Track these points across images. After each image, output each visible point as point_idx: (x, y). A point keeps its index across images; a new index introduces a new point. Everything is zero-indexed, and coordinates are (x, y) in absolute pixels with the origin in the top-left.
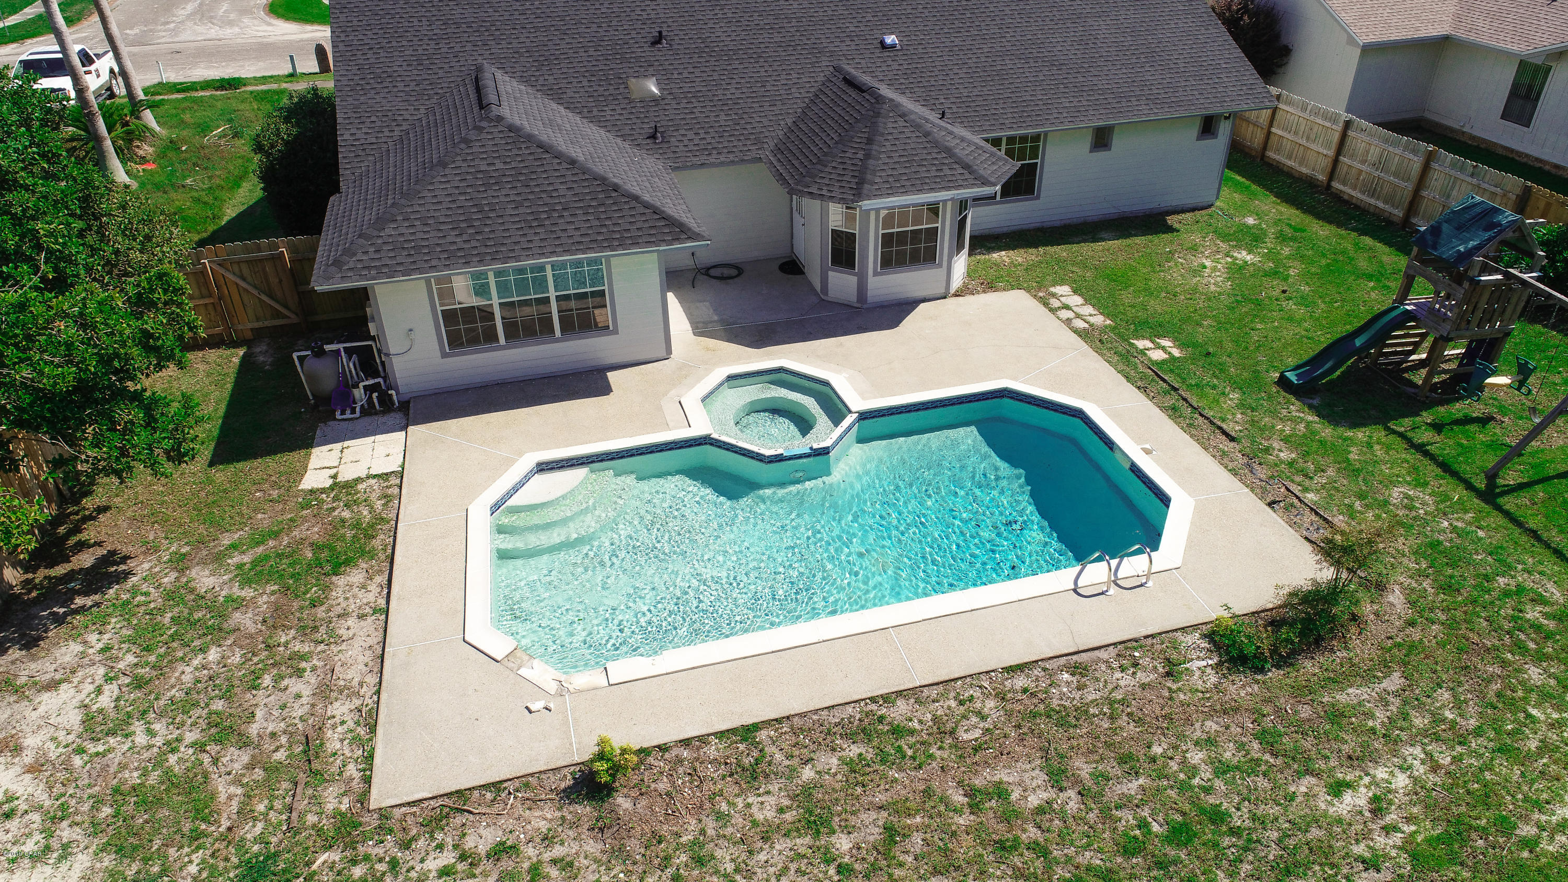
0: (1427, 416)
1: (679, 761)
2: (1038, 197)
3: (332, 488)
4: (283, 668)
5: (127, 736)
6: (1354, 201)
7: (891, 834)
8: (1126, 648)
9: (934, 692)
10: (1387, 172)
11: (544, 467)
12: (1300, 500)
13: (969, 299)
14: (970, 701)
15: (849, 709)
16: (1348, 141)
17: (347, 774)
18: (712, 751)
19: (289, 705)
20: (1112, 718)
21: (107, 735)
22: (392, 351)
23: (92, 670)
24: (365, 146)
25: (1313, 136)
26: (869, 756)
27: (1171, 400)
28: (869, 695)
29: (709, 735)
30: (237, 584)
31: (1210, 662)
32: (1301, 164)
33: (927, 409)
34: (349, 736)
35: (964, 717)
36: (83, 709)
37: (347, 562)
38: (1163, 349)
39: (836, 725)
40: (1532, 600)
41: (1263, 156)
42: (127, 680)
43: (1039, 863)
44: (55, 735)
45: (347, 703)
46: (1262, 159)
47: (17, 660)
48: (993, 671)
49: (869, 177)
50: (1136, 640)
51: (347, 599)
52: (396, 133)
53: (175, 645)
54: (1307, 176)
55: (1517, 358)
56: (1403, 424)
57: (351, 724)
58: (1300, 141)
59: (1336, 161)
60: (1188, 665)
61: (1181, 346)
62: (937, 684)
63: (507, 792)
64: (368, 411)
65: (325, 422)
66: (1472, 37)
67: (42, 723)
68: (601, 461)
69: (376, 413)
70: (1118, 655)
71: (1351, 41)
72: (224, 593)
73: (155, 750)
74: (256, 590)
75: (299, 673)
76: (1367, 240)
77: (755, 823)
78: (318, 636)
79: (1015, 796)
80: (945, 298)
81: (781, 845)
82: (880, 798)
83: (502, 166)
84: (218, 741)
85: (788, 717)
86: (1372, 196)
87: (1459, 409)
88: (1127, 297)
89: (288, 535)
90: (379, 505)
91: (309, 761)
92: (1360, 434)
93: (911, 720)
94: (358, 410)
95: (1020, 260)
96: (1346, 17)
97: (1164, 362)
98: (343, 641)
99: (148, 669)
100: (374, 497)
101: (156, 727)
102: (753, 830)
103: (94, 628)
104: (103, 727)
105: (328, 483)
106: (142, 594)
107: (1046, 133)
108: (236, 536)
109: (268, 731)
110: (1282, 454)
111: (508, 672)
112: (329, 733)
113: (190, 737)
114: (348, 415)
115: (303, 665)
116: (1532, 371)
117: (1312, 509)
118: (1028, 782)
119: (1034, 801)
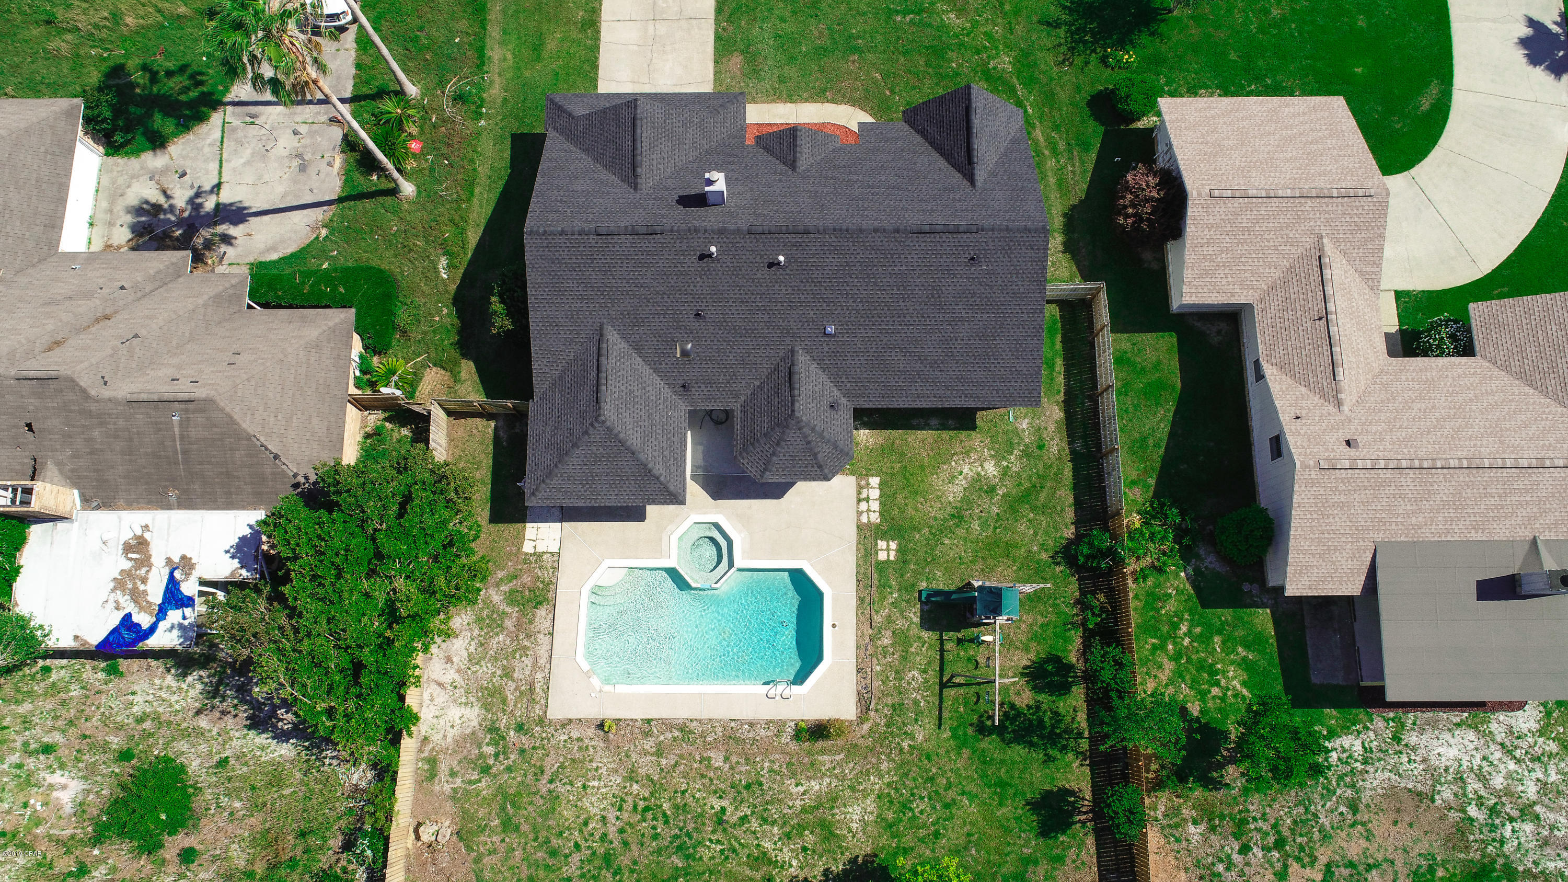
0: (962, 633)
1: (628, 725)
3: (534, 555)
4: (522, 651)
7: (676, 764)
8: (769, 723)
9: (706, 722)
12: (872, 670)
14: (715, 728)
15: (679, 721)
17: (541, 702)
18: (638, 724)
19: (524, 668)
20: (752, 745)
24: (545, 374)
26: (680, 737)
27: (865, 593)
28: (688, 718)
29: (638, 719)
30: (505, 603)
31: (791, 734)
34: (542, 687)
35: (711, 732)
38: (889, 551)
39: (674, 725)
44: (462, 659)
45: (542, 673)
48: (726, 720)
49: (770, 467)
50: (774, 721)
51: (540, 623)
52: (559, 368)
56: (948, 635)
57: (542, 683)
60: (784, 733)
61: (898, 551)
62: (708, 719)
63: (582, 722)
68: (632, 568)
70: (765, 724)
73: (490, 674)
74: (511, 608)
75: (527, 655)
77: (644, 749)
78: (532, 638)
79: (712, 762)
81: (649, 758)
82: (679, 751)
83: (602, 451)
84: (506, 677)
85: (662, 719)
88: (901, 497)
89: (519, 579)
90: (550, 572)
91: (531, 693)
92: (927, 635)
93: (696, 729)
95: (871, 442)
97: (881, 563)
98: (539, 645)
100: (549, 566)
101: (488, 665)
102: (643, 751)
105: (532, 550)
108: (503, 575)
109: (520, 677)
112: (537, 685)
113: (498, 672)
115: (528, 652)
117: (872, 676)
118: (718, 758)
119: (717, 765)
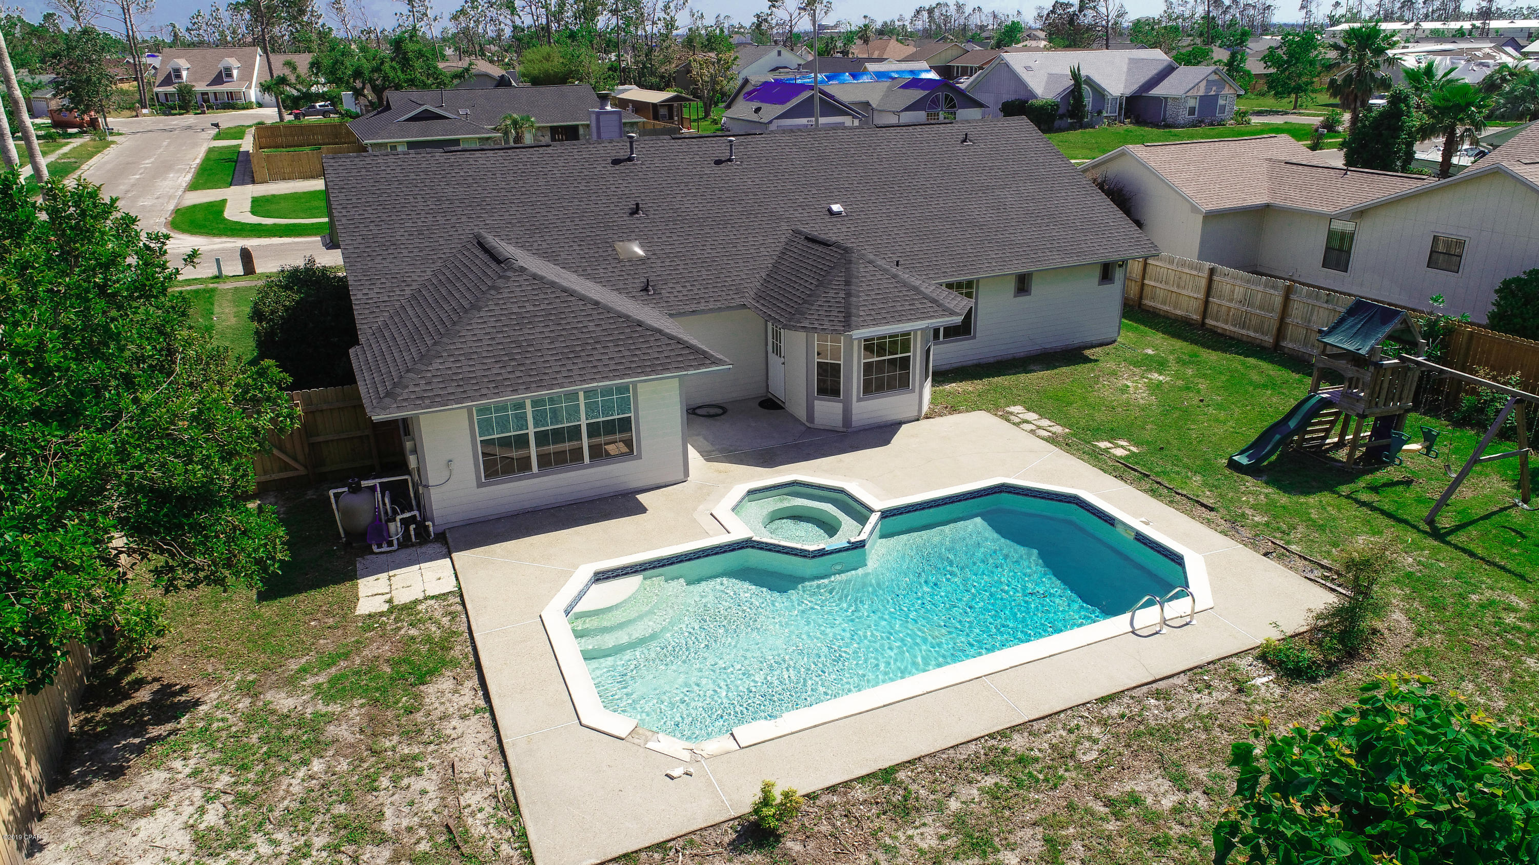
0: (1362, 483)
1: (832, 806)
2: (974, 337)
3: (390, 611)
4: (398, 769)
5: (248, 848)
6: (1228, 333)
7: (1052, 844)
8: (1195, 674)
9: (1043, 725)
10: (1253, 307)
11: (601, 577)
12: (1288, 550)
13: (938, 420)
14: (1078, 729)
15: (972, 747)
16: (1215, 285)
17: (503, 854)
18: (859, 794)
19: (416, 801)
20: (1206, 729)
21: (226, 849)
22: (431, 482)
23: (187, 793)
24: (378, 304)
25: (1182, 284)
26: (1005, 784)
27: (1147, 484)
28: (987, 732)
29: (851, 781)
30: (320, 702)
31: (1271, 678)
32: (1175, 308)
33: (938, 506)
34: (493, 821)
35: (1077, 742)
36: (189, 830)
37: (431, 673)
38: (1122, 447)
39: (966, 760)
40: (1505, 609)
41: (1140, 304)
42: (230, 798)
43: (1194, 853)
44: (167, 856)
45: (479, 792)
46: (1139, 307)
47: (97, 792)
48: (1088, 703)
49: (854, 311)
50: (1200, 667)
51: (443, 703)
52: (407, 292)
53: (272, 761)
54: (1182, 317)
55: (1421, 428)
56: (1344, 489)
57: (489, 810)
58: (1172, 289)
59: (1206, 303)
60: (1253, 682)
61: (1136, 445)
62: (1043, 718)
63: (674, 850)
64: (405, 543)
65: (362, 557)
66: (1289, 204)
67: (147, 847)
68: (654, 568)
69: (413, 545)
70: (1190, 680)
71: (1195, 209)
72: (309, 711)
73: (284, 858)
74: (342, 705)
75: (418, 772)
76: (1252, 361)
77: (922, 852)
78: (425, 738)
79: (1149, 800)
80: (918, 420)
82: (1030, 816)
83: (532, 308)
84: (351, 841)
85: (919, 759)
86: (1243, 328)
87: (1381, 476)
88: (1073, 411)
89: (358, 655)
90: (445, 621)
91: (458, 848)
92: (1313, 500)
93: (1032, 750)
94: (395, 542)
95: (970, 389)
96: (1188, 191)
97: (1127, 457)
98: (454, 739)
99: (249, 786)
100: (437, 615)
101: (278, 836)
102: (922, 858)
103: (176, 755)
104: (219, 842)
105: (385, 607)
106: (218, 720)
107: (978, 280)
108: (303, 661)
109: (403, 827)
110: (1256, 519)
111: (636, 747)
112: (470, 821)
113: (319, 841)
114: (385, 548)
115: (418, 764)
116: (1436, 436)
117: (1300, 556)
118: (1156, 789)
119: (1168, 803)
